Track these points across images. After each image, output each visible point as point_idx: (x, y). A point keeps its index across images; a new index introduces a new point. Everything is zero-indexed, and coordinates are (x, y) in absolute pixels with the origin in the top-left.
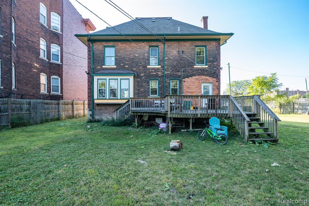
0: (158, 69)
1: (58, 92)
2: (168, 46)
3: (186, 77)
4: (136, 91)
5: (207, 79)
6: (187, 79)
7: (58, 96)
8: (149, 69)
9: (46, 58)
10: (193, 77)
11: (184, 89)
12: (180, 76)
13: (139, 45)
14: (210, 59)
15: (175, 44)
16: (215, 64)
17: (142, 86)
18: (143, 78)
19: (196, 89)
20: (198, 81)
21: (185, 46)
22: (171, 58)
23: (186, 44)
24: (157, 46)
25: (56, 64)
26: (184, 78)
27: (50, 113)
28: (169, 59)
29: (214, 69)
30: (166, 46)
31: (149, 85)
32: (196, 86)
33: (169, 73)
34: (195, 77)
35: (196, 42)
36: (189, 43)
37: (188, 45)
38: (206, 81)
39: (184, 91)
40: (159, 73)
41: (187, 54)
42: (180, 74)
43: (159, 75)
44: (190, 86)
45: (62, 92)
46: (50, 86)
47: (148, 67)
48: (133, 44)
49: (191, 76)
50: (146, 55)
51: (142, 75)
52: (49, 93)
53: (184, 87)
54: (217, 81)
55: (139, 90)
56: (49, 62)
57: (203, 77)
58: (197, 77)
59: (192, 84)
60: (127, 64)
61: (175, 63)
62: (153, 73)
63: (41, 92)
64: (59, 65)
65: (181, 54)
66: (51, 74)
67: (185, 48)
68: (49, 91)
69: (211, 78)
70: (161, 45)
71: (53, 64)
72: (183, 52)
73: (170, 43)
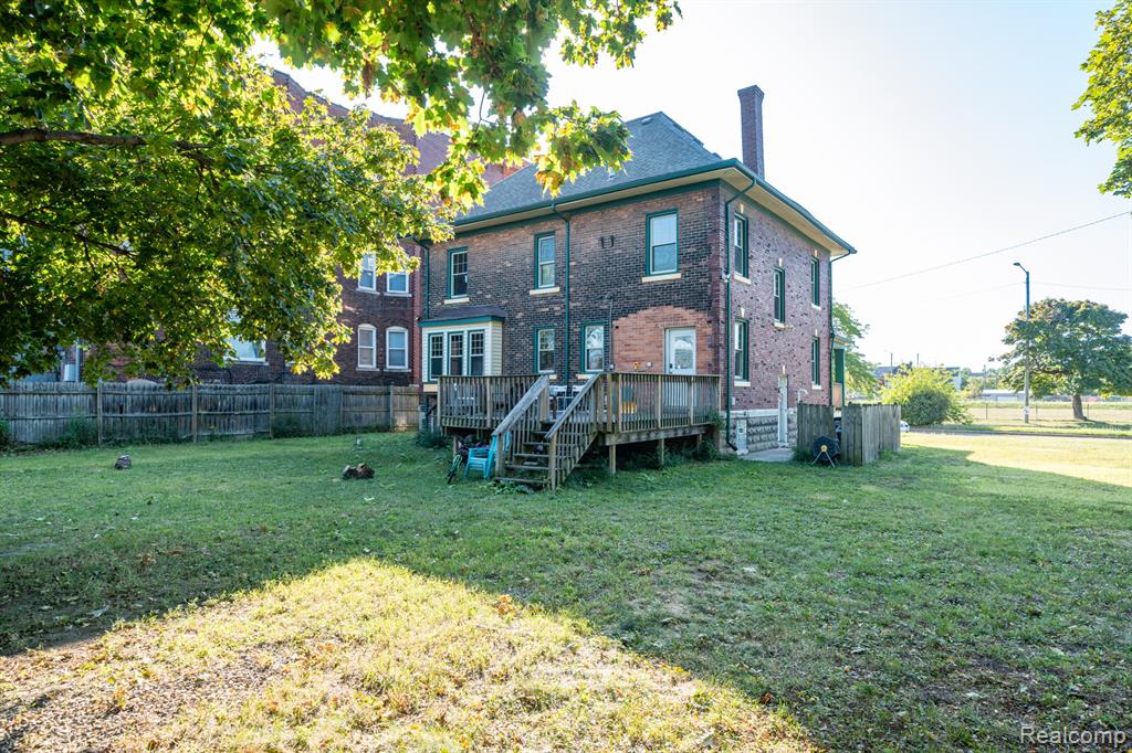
0: (554, 296)
1: (404, 365)
2: (577, 229)
3: (620, 315)
4: (507, 361)
5: (678, 317)
6: (622, 319)
7: (402, 374)
8: (535, 298)
9: (375, 288)
10: (641, 312)
11: (616, 349)
12: (605, 312)
13: (513, 236)
14: (689, 250)
15: (594, 219)
16: (702, 263)
17: (519, 347)
18: (522, 324)
19: (648, 349)
20: (654, 325)
21: (620, 219)
22: (584, 262)
23: (622, 212)
24: (552, 233)
25: (399, 299)
26: (615, 317)
27: (364, 415)
28: (579, 266)
29: (701, 280)
30: (572, 230)
31: (534, 344)
32: (646, 341)
33: (578, 304)
34: (645, 312)
35: (649, 203)
36: (631, 208)
37: (626, 216)
38: (678, 323)
39: (616, 357)
40: (557, 308)
41: (624, 245)
42: (606, 307)
43: (556, 314)
44: (632, 342)
45: (411, 366)
46: (385, 351)
47: (532, 292)
48: (503, 237)
49: (634, 310)
50: (527, 260)
51: (520, 315)
52: (382, 369)
53: (616, 343)
54: (710, 322)
55: (512, 356)
56: (382, 295)
57: (669, 310)
58: (650, 311)
59: (634, 334)
60: (489, 291)
61: (593, 276)
62: (544, 310)
63: (360, 366)
64: (405, 299)
65: (608, 246)
66: (386, 324)
67: (620, 226)
68: (381, 364)
69: (692, 311)
70: (560, 227)
71: (391, 299)
72: (612, 239)
73: (582, 218)
